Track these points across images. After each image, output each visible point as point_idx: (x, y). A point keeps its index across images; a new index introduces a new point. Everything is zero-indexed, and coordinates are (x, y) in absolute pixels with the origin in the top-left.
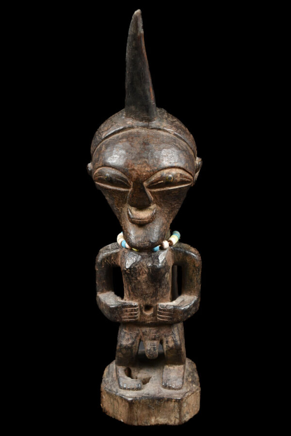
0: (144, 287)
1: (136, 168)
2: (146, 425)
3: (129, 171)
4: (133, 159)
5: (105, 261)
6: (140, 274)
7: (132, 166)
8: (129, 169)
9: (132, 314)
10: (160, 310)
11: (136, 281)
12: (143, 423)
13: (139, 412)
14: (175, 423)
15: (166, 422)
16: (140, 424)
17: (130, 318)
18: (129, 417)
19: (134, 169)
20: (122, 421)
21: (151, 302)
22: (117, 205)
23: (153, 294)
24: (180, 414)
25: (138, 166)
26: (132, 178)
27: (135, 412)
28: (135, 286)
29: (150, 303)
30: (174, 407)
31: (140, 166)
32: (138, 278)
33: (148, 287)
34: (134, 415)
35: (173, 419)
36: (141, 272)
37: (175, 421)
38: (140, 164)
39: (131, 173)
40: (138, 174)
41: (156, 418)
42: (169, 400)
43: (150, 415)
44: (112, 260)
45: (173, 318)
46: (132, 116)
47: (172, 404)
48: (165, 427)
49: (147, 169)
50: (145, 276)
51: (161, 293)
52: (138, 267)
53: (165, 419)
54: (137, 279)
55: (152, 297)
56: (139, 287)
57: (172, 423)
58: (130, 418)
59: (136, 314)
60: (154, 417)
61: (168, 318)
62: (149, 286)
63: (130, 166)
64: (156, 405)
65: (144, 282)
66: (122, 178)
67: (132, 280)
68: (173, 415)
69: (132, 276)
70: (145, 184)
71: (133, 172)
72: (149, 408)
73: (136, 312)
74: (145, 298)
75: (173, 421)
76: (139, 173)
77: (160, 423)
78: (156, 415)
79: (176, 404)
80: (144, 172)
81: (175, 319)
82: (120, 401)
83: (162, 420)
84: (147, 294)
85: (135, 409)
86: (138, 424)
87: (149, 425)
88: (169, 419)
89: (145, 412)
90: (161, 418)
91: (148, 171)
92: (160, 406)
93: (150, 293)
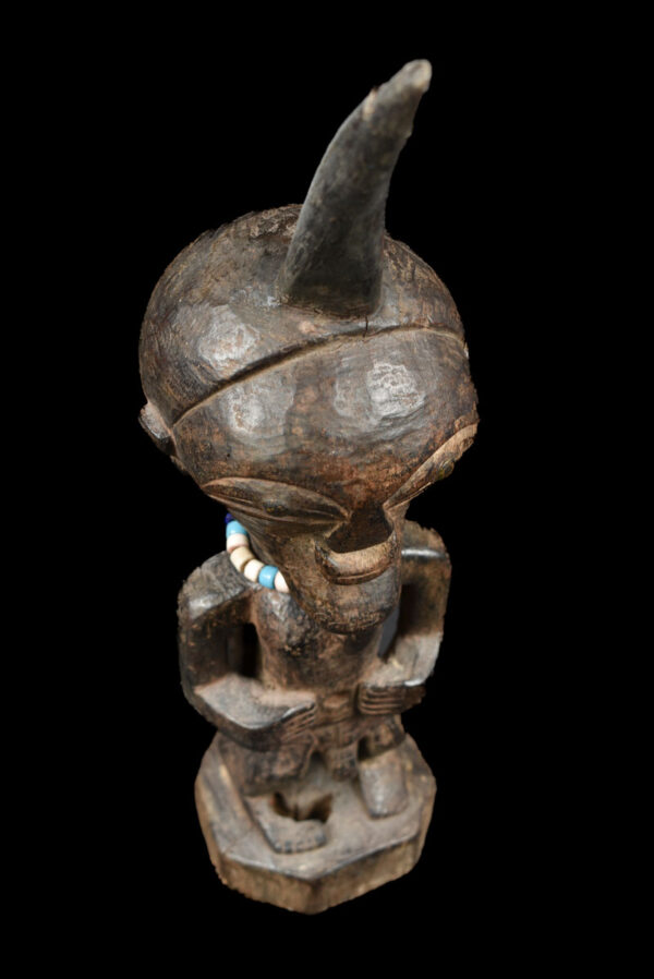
0: (334, 666)
1: (363, 476)
3: (345, 490)
4: (352, 455)
5: (215, 624)
6: (324, 648)
7: (352, 472)
8: (345, 482)
10: (370, 696)
11: (313, 663)
13: (334, 890)
18: (312, 904)
19: (358, 481)
21: (346, 684)
25: (369, 468)
26: (351, 502)
27: (325, 894)
28: (311, 672)
29: (342, 687)
30: (405, 852)
31: (375, 467)
32: (321, 656)
34: (322, 899)
35: (400, 869)
36: (328, 643)
37: (404, 870)
38: (373, 463)
39: (350, 492)
40: (370, 490)
42: (396, 847)
43: (355, 885)
45: (404, 706)
46: (313, 306)
47: (400, 851)
49: (392, 471)
52: (321, 636)
53: (385, 876)
54: (317, 659)
59: (312, 721)
60: (364, 884)
62: (343, 662)
63: (345, 474)
64: (368, 865)
65: (332, 658)
67: (305, 662)
68: (401, 864)
69: (306, 656)
70: (386, 504)
71: (357, 487)
72: (354, 876)
73: (312, 718)
74: (333, 683)
75: (401, 872)
76: (373, 486)
78: (367, 879)
79: (409, 847)
80: (385, 480)
82: (284, 882)
83: (379, 881)
84: (337, 676)
85: (326, 889)
88: (393, 872)
89: (345, 885)
90: (377, 878)
91: (396, 475)
92: (377, 863)
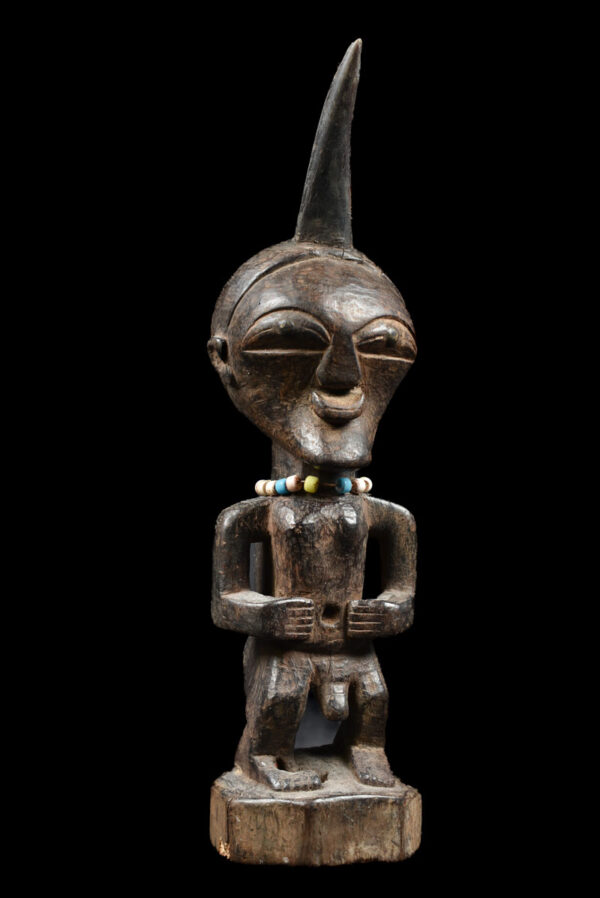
0: (326, 564)
2: (338, 862)
5: (242, 524)
6: (319, 537)
9: (302, 622)
10: (357, 610)
11: (311, 552)
12: (332, 859)
13: (324, 830)
14: (392, 855)
15: (376, 854)
16: (326, 862)
17: (299, 630)
18: (306, 844)
20: (286, 860)
21: (337, 597)
22: (285, 395)
23: (342, 580)
24: (401, 834)
27: (317, 832)
28: (308, 562)
29: (334, 600)
30: (391, 815)
32: (317, 545)
33: (334, 565)
34: (314, 839)
35: (388, 845)
36: (322, 533)
37: (392, 851)
41: (357, 845)
42: (381, 802)
43: (345, 838)
44: (256, 522)
45: (383, 625)
46: (313, 238)
47: (387, 811)
48: (374, 865)
50: (330, 540)
51: (355, 579)
53: (374, 847)
54: (314, 547)
55: (339, 587)
56: (317, 564)
57: (385, 857)
58: (306, 848)
59: (310, 622)
60: (354, 844)
61: (374, 627)
62: (334, 563)
64: (357, 812)
65: (326, 554)
66: (315, 327)
67: (305, 547)
68: (389, 837)
69: (306, 540)
70: (355, 339)
72: (345, 821)
73: (310, 618)
74: (327, 589)
75: (389, 851)
77: (365, 858)
78: (356, 836)
79: (395, 809)
81: (387, 626)
82: (282, 814)
83: (368, 850)
84: (330, 580)
85: (318, 823)
86: (321, 861)
87: (343, 862)
88: (382, 846)
89: (336, 832)
90: (366, 844)
92: (365, 815)
93: (337, 579)
